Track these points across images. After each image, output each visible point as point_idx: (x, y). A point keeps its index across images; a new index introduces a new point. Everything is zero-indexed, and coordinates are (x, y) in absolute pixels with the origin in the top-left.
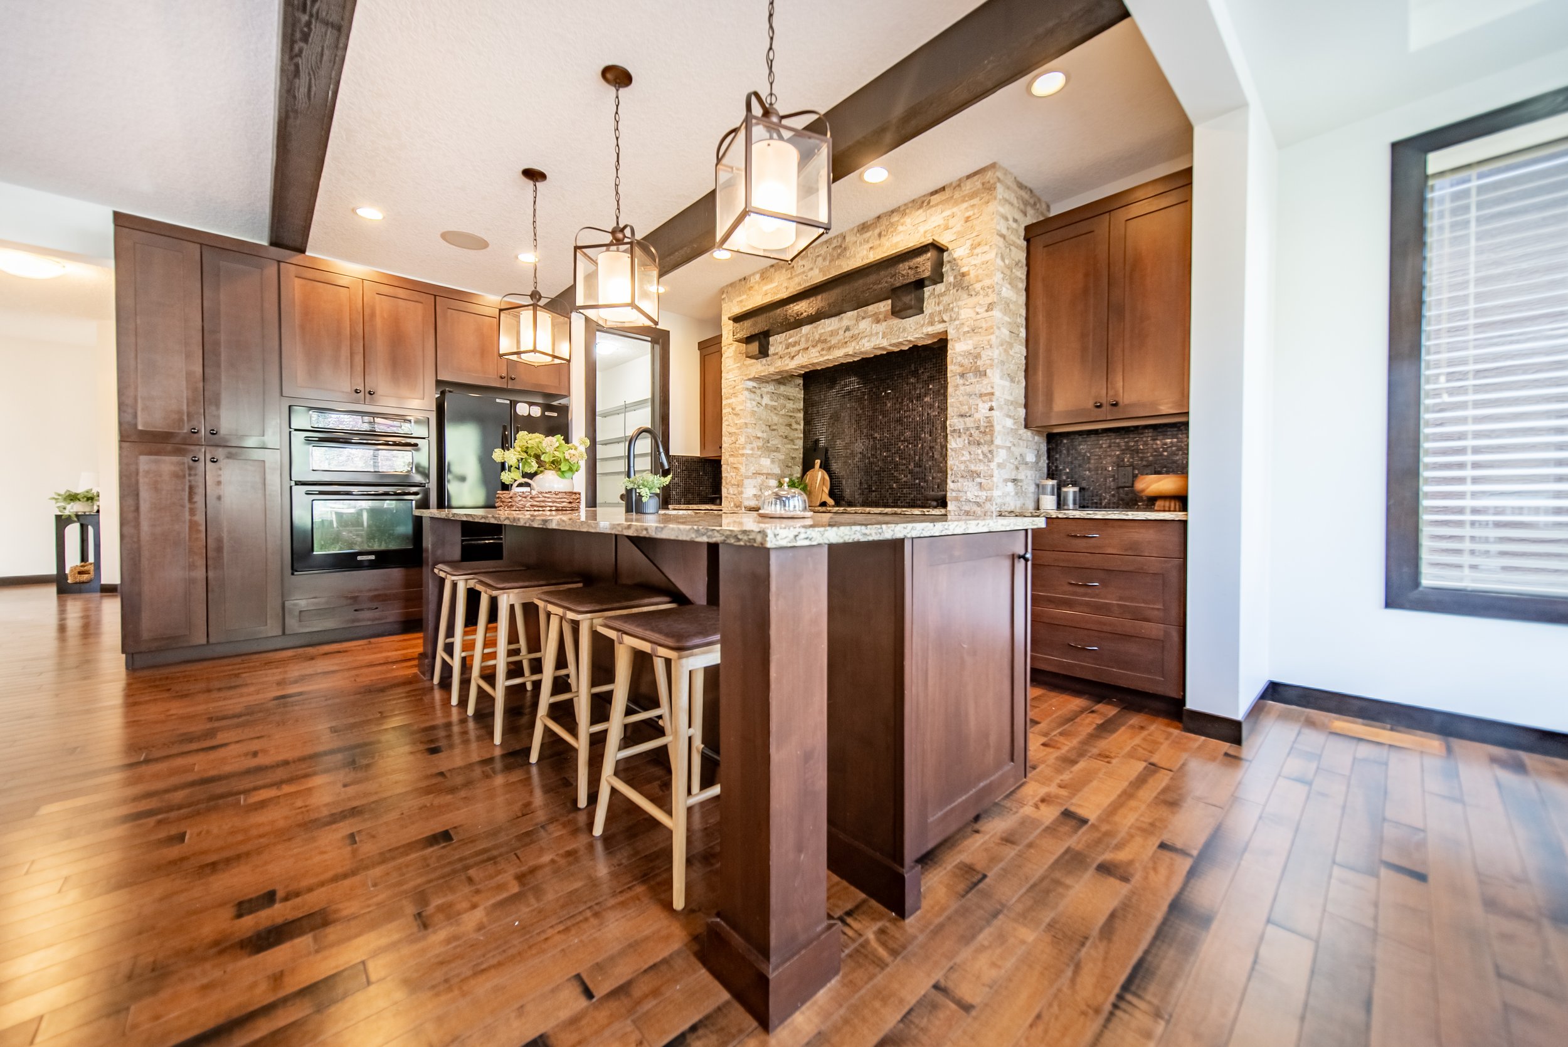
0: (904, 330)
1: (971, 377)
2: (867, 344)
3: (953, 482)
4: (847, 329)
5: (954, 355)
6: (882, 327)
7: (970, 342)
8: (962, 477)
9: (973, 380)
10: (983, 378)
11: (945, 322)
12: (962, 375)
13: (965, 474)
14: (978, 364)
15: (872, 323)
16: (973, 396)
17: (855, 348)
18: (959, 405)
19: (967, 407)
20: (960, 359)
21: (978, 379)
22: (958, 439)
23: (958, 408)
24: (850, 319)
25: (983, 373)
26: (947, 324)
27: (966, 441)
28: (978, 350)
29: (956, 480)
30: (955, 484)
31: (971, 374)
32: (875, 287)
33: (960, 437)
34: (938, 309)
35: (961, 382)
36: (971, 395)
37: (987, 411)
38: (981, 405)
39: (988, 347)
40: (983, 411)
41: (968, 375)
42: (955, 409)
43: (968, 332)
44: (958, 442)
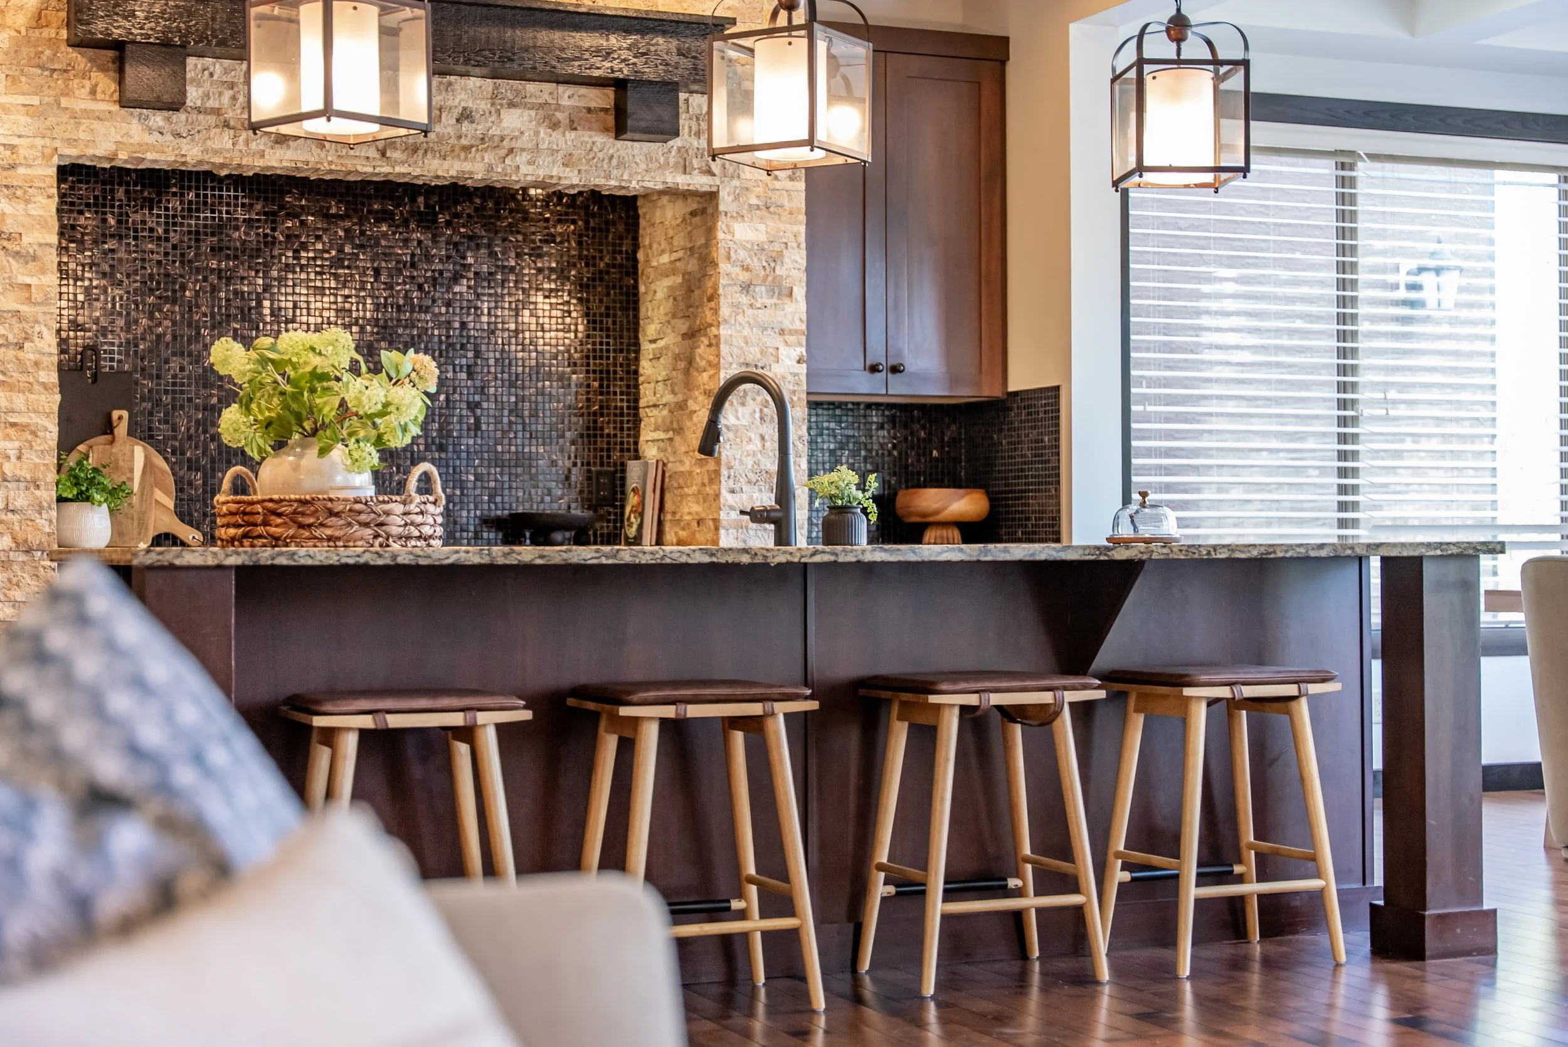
0: (621, 164)
1: (762, 295)
2: (525, 169)
3: (733, 491)
4: (465, 116)
5: (731, 244)
6: (566, 140)
7: (762, 227)
8: (749, 482)
9: (769, 302)
10: (787, 300)
11: (714, 175)
12: (746, 288)
13: (754, 478)
14: (778, 272)
15: (539, 124)
16: (769, 331)
17: (490, 168)
18: (743, 344)
19: (757, 349)
20: (742, 254)
21: (774, 301)
22: (741, 409)
23: (741, 348)
24: (473, 95)
25: (785, 292)
26: (717, 181)
27: (757, 415)
28: (777, 247)
29: (737, 487)
30: (737, 496)
31: (763, 288)
32: (597, 61)
33: (743, 404)
34: (695, 144)
35: (744, 299)
36: (765, 329)
37: (795, 363)
38: (783, 350)
39: (795, 245)
40: (788, 362)
41: (757, 289)
42: (735, 350)
43: (758, 208)
44: (740, 415)
